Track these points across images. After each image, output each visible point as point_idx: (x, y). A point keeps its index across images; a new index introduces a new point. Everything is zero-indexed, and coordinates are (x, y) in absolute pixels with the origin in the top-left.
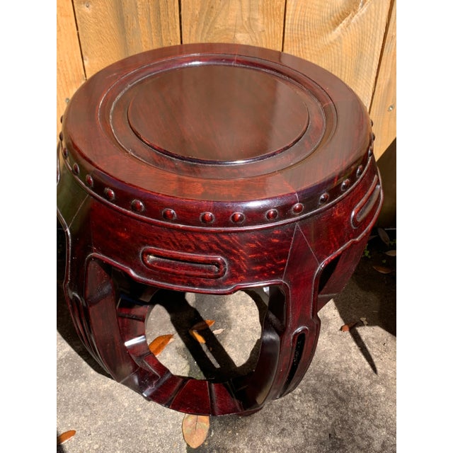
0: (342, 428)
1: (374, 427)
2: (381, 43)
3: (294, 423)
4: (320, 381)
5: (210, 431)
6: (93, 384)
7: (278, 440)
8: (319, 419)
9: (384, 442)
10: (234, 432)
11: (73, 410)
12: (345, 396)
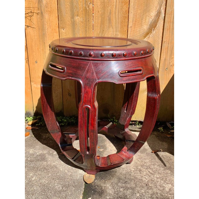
0: (152, 183)
1: (166, 184)
2: (161, 44)
3: (131, 180)
4: (142, 167)
5: (95, 180)
6: (49, 163)
7: (124, 185)
8: (141, 179)
9: (170, 189)
10: (105, 181)
11: (40, 170)
12: (153, 173)
